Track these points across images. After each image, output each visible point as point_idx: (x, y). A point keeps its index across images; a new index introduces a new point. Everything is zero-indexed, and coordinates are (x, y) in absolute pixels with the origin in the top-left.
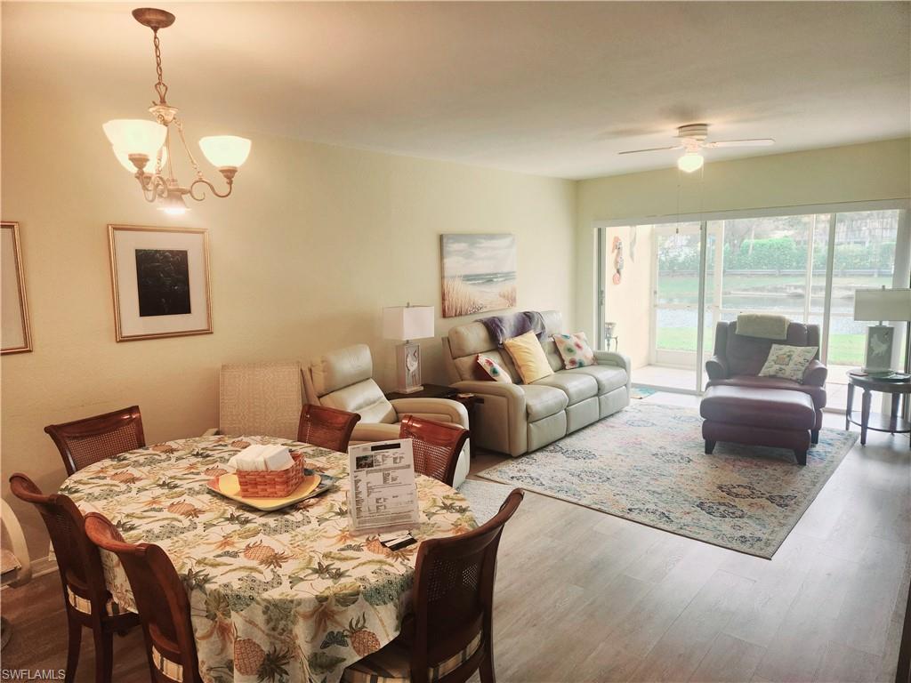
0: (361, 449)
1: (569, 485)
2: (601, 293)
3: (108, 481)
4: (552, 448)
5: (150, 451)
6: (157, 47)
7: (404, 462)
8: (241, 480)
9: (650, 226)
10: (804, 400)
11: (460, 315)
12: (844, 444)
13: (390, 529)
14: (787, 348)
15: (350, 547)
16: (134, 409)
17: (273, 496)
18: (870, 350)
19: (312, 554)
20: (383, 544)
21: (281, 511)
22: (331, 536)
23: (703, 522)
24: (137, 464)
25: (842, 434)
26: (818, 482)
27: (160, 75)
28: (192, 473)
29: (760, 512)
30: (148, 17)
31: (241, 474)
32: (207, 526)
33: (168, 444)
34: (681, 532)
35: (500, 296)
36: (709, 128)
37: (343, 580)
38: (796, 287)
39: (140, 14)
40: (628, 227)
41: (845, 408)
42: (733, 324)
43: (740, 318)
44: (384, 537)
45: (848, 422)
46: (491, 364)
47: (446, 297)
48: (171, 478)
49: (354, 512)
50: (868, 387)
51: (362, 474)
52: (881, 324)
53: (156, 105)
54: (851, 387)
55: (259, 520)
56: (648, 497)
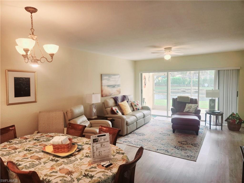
0: (94, 136)
1: (140, 143)
2: (142, 90)
3: (8, 149)
4: (133, 133)
5: (19, 139)
6: (32, 18)
7: (107, 140)
8: (54, 147)
9: (152, 73)
10: (196, 118)
11: (106, 96)
12: (206, 129)
13: (103, 161)
14: (190, 105)
15: (92, 167)
16: (13, 126)
17: (64, 152)
18: (210, 105)
19: (81, 170)
20: (103, 166)
21: (68, 157)
22: (86, 164)
23: (177, 152)
24: (16, 143)
25: (205, 127)
26: (202, 139)
27: (32, 26)
28: (35, 146)
29: (190, 148)
30: (30, 9)
31: (54, 146)
32: (45, 163)
33: (25, 136)
34: (172, 155)
35: (117, 91)
36: (172, 49)
37: (94, 178)
38: (183, 89)
39: (27, 9)
40: (148, 73)
41: (205, 120)
42: (177, 99)
43: (178, 97)
44: (102, 164)
45: (205, 123)
46: (116, 110)
47: (103, 91)
48: (28, 148)
49: (92, 156)
50: (210, 114)
51: (95, 144)
52: (212, 98)
53: (31, 35)
54: (206, 114)
55: (61, 160)
56: (161, 146)
